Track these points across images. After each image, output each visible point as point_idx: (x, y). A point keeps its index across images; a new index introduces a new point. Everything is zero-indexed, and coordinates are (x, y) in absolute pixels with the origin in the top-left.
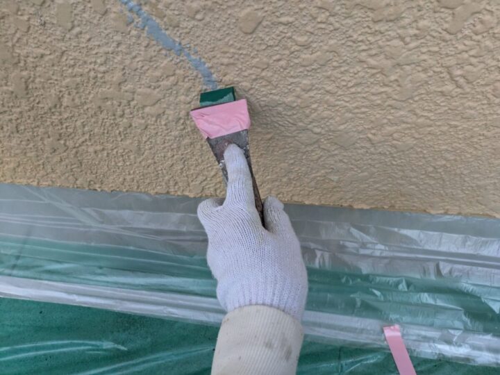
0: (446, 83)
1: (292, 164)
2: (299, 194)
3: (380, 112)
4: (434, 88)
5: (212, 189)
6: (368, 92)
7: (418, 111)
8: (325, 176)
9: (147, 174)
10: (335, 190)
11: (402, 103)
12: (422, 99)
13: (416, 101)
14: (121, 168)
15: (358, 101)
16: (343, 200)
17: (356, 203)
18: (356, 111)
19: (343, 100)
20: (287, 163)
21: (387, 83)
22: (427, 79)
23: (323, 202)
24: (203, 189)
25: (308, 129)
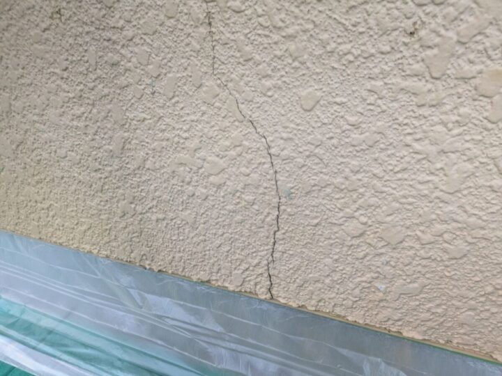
0: (495, 177)
1: (336, 260)
2: (342, 305)
3: (428, 204)
4: (482, 181)
5: (252, 283)
6: (415, 179)
7: (468, 208)
8: (370, 282)
9: (195, 253)
10: (381, 304)
11: (450, 196)
12: (470, 193)
13: (465, 196)
14: (174, 242)
15: (405, 190)
16: (390, 322)
17: (406, 329)
18: (404, 200)
19: (390, 186)
20: (332, 258)
21: (433, 171)
22: (474, 170)
23: (368, 321)
24: (244, 282)
25: (354, 217)
